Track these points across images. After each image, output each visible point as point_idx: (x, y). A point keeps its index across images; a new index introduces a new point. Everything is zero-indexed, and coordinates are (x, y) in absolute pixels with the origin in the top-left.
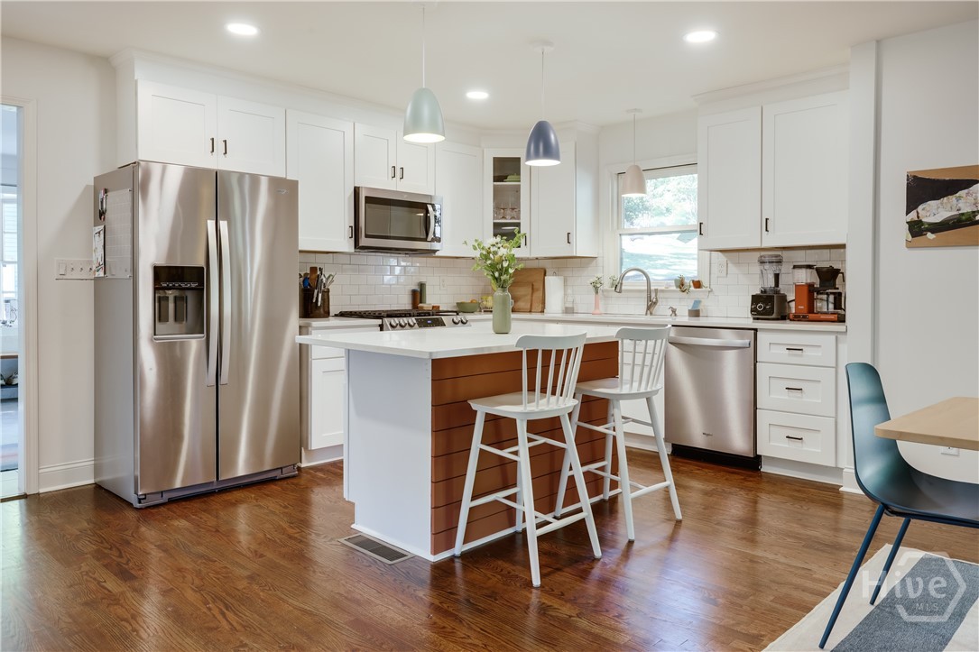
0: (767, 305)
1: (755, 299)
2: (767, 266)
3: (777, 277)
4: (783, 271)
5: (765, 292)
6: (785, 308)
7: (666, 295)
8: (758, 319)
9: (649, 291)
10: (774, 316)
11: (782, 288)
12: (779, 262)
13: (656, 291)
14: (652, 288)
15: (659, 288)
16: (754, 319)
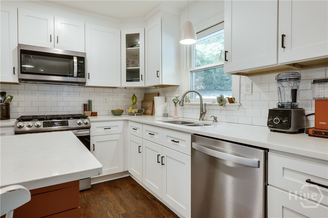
0: (284, 119)
1: (272, 113)
2: (284, 84)
3: (294, 93)
4: (300, 88)
5: (283, 106)
6: (302, 121)
7: (213, 107)
8: (274, 131)
9: (201, 104)
10: (290, 130)
11: (300, 103)
12: (298, 79)
13: (205, 104)
14: (203, 103)
15: (207, 103)
16: (271, 131)
